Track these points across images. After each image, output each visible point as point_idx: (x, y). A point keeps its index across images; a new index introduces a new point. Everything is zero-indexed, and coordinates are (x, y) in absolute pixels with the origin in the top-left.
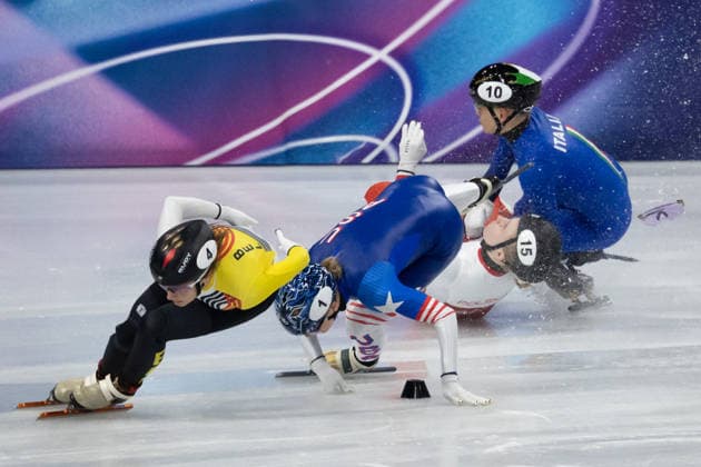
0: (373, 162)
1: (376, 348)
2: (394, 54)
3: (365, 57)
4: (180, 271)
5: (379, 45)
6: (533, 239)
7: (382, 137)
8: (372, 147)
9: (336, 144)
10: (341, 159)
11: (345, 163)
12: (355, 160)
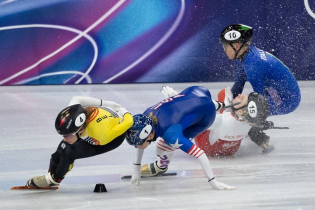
0: (80, 84)
1: (168, 162)
2: (90, 33)
3: (76, 35)
4: (67, 128)
5: (83, 29)
6: (255, 105)
7: (85, 72)
8: (80, 76)
9: (63, 75)
10: (65, 82)
11: (67, 84)
12: (72, 82)
